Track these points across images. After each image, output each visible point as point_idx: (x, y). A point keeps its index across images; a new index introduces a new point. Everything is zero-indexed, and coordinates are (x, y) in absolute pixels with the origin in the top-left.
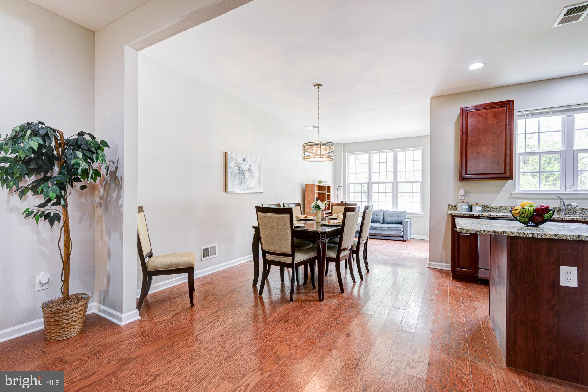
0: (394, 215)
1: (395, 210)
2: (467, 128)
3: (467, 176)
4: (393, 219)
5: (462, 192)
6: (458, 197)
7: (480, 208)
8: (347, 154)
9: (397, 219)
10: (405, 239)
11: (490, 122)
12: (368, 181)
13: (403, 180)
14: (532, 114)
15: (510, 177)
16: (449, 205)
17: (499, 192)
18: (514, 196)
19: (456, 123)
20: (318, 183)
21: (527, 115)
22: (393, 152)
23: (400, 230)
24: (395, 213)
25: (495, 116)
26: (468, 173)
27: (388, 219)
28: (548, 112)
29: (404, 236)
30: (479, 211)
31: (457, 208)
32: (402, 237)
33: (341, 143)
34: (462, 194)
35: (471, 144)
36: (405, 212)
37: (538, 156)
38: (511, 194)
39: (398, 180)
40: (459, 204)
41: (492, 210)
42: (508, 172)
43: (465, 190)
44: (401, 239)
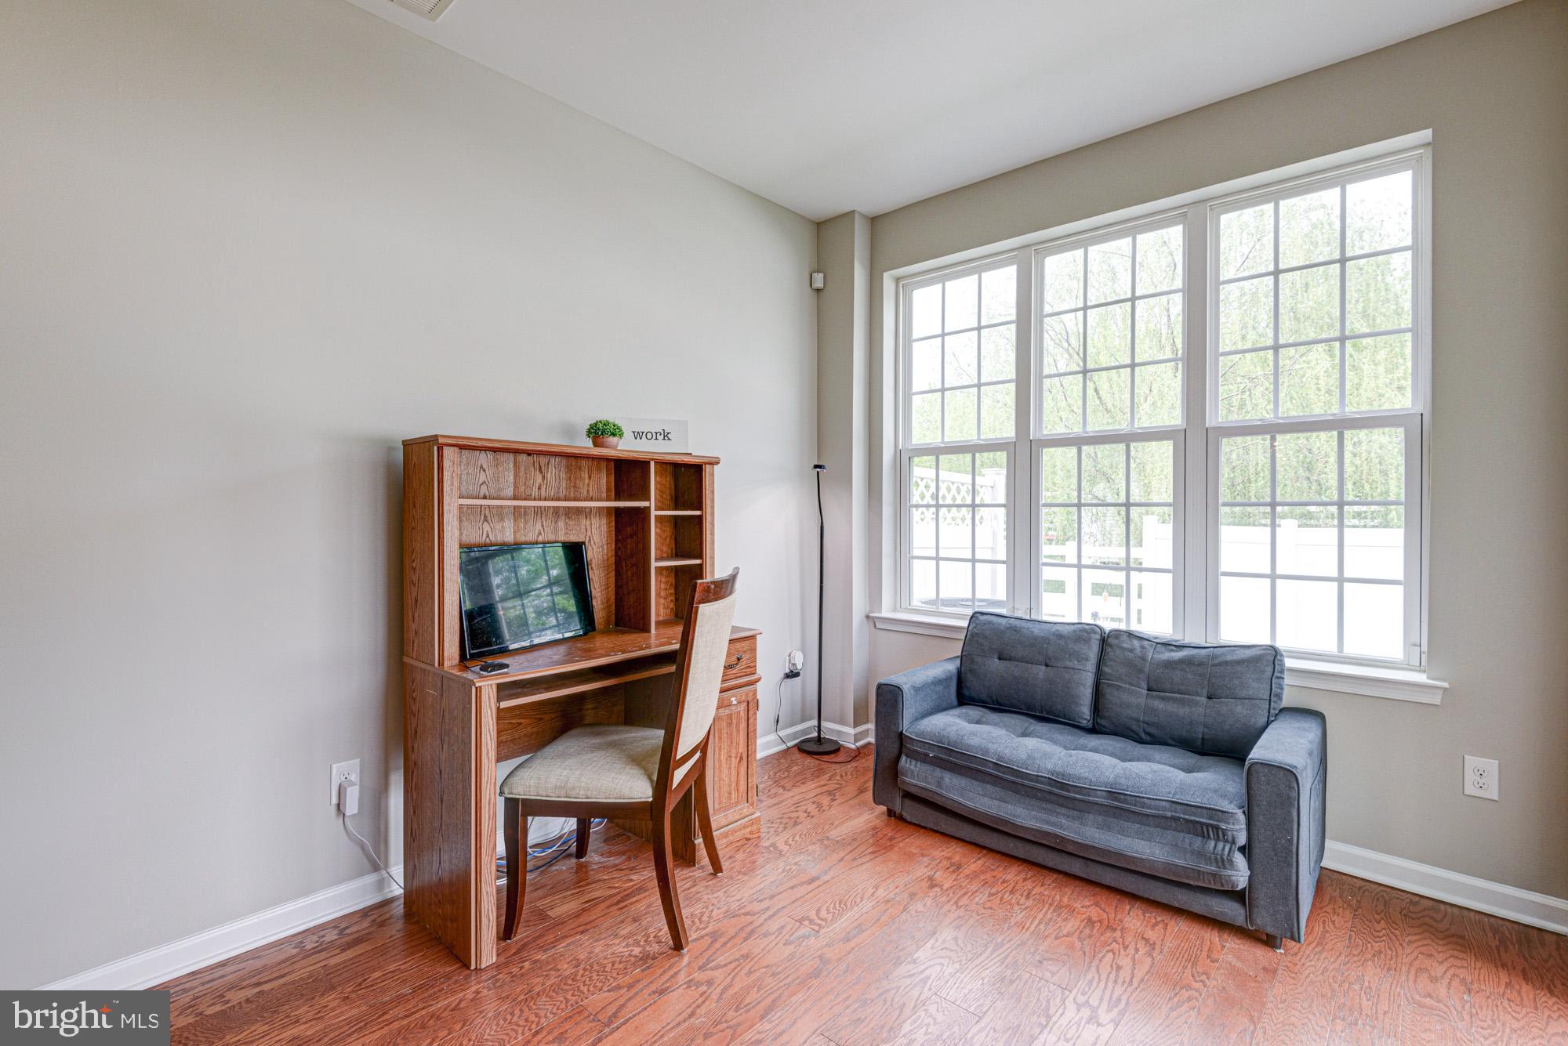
0: (1177, 676)
1: (1193, 636)
4: (1171, 707)
8: (898, 280)
9: (1196, 712)
10: (1264, 921)
12: (1009, 431)
13: (1261, 411)
20: (589, 443)
22: (1182, 218)
23: (1220, 834)
24: (1188, 662)
27: (1131, 700)
29: (1262, 897)
32: (1239, 896)
33: (853, 211)
36: (1269, 659)
39: (1220, 414)
44: (1232, 911)
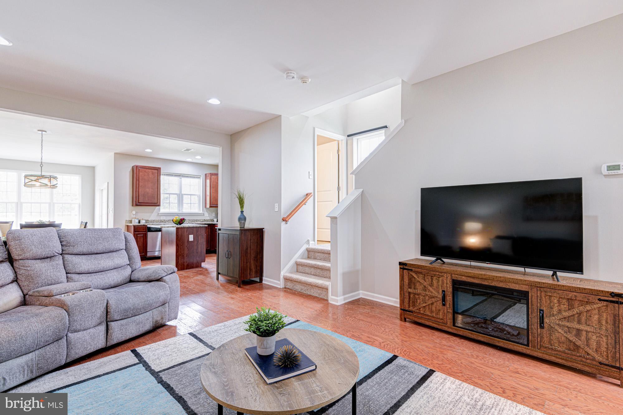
2: (139, 177)
3: (139, 204)
5: (134, 212)
6: (131, 216)
7: (145, 221)
11: (150, 176)
14: (167, 174)
15: (159, 205)
16: (126, 220)
17: (152, 213)
18: (159, 215)
19: (130, 172)
21: (165, 174)
25: (153, 174)
26: (140, 202)
28: (173, 175)
30: (144, 223)
31: (131, 222)
34: (134, 213)
35: (141, 186)
37: (169, 195)
38: (158, 214)
40: (133, 220)
41: (149, 222)
42: (158, 203)
43: (136, 212)
